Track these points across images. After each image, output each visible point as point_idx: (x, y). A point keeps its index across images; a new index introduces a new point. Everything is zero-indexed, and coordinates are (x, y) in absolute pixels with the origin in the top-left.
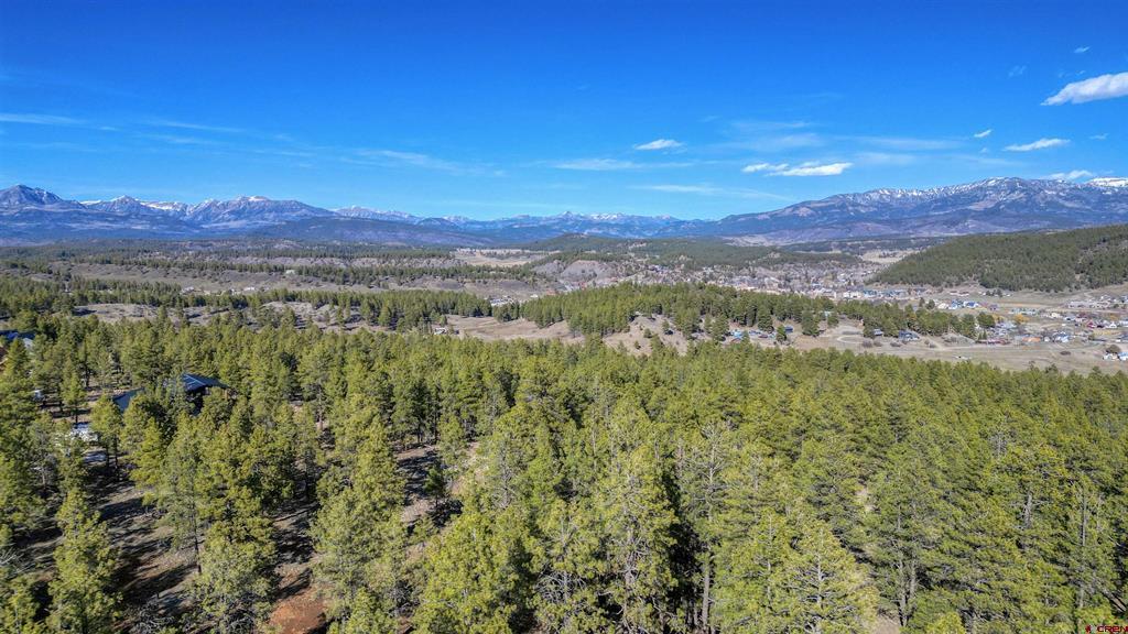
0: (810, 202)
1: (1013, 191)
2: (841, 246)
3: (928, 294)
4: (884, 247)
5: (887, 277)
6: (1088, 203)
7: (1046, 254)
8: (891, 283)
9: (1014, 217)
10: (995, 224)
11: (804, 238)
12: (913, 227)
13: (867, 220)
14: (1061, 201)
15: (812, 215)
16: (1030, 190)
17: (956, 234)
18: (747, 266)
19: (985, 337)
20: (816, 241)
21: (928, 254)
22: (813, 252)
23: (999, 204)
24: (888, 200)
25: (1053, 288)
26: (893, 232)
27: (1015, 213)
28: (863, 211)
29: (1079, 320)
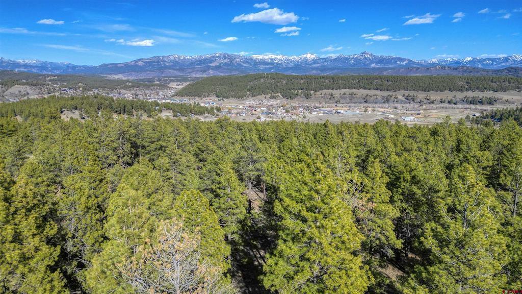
0: (143, 59)
1: (225, 59)
2: (159, 80)
3: (197, 100)
4: (178, 81)
5: (180, 94)
6: (251, 65)
7: (238, 84)
8: (182, 96)
9: (227, 69)
10: (219, 72)
11: (142, 76)
12: (189, 72)
13: (169, 69)
14: (242, 64)
15: (144, 66)
16: (231, 58)
17: (206, 76)
18: (116, 89)
19: (218, 115)
20: (148, 77)
21: (196, 84)
22: (147, 83)
23: (220, 64)
24: (178, 60)
25: (240, 97)
26: (182, 74)
27: (226, 68)
28: (167, 64)
29: (249, 109)
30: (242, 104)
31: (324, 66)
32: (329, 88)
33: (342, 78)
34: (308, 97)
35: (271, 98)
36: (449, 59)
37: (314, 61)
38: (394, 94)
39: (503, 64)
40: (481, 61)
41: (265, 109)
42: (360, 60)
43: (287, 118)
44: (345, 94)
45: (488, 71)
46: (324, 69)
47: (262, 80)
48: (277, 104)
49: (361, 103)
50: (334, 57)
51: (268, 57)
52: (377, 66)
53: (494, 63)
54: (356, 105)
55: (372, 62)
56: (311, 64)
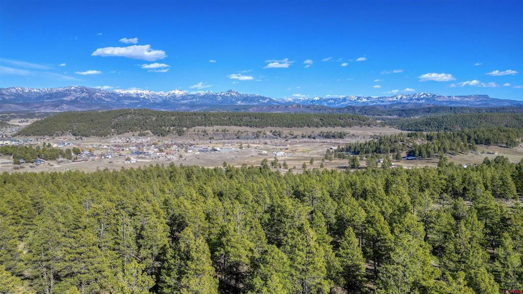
1: (83, 93)
3: (47, 140)
4: (21, 117)
5: (25, 133)
6: (114, 99)
7: (100, 121)
8: (27, 135)
9: (84, 104)
10: (75, 107)
12: (36, 107)
13: (9, 103)
14: (103, 98)
16: (91, 92)
17: (58, 111)
19: (77, 159)
21: (46, 121)
23: (77, 98)
24: (21, 93)
25: (103, 135)
26: (26, 110)
27: (84, 102)
28: (7, 98)
29: (115, 148)
30: (105, 143)
31: (193, 102)
32: (201, 125)
33: (213, 115)
34: (180, 133)
35: (140, 135)
36: (301, 99)
37: (183, 98)
38: (263, 130)
39: (342, 103)
40: (326, 100)
41: (135, 148)
42: (227, 97)
43: (161, 158)
44: (217, 131)
45: (333, 109)
46: (193, 105)
47: (129, 117)
48: (147, 142)
49: (234, 139)
50: (202, 94)
51: (132, 91)
52: (243, 104)
53: (336, 102)
54: (230, 141)
55: (238, 100)
56: (180, 100)
